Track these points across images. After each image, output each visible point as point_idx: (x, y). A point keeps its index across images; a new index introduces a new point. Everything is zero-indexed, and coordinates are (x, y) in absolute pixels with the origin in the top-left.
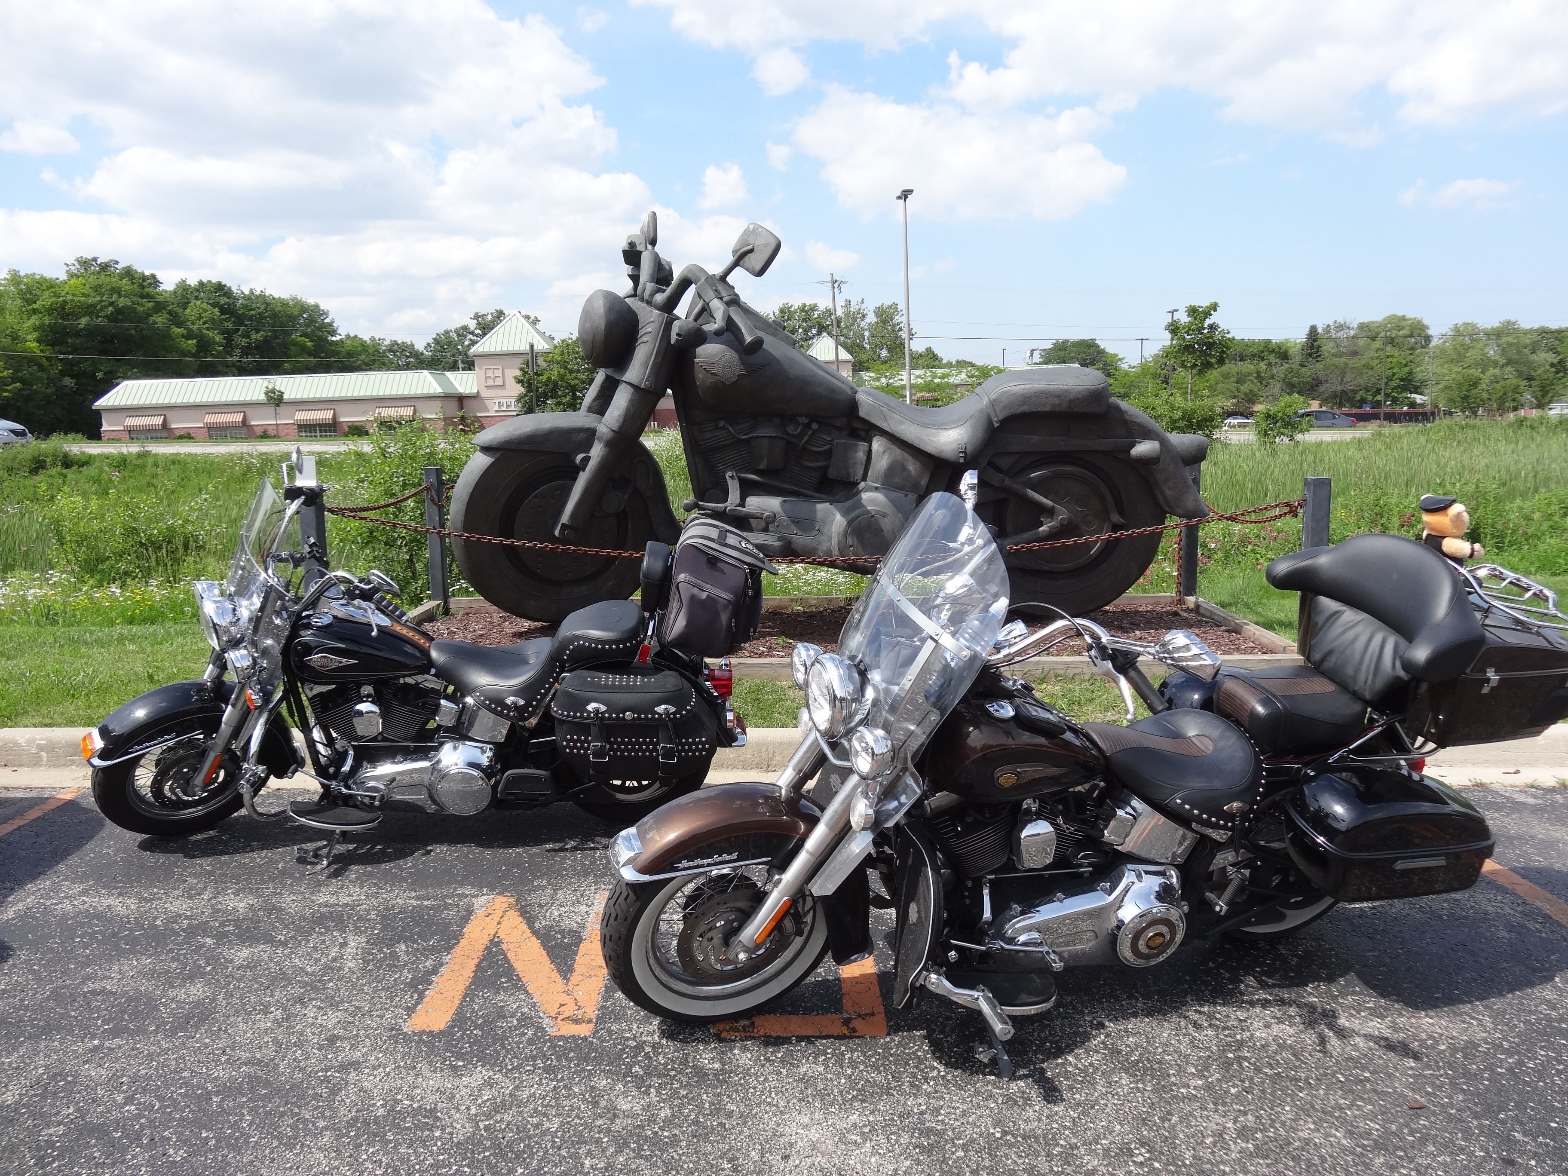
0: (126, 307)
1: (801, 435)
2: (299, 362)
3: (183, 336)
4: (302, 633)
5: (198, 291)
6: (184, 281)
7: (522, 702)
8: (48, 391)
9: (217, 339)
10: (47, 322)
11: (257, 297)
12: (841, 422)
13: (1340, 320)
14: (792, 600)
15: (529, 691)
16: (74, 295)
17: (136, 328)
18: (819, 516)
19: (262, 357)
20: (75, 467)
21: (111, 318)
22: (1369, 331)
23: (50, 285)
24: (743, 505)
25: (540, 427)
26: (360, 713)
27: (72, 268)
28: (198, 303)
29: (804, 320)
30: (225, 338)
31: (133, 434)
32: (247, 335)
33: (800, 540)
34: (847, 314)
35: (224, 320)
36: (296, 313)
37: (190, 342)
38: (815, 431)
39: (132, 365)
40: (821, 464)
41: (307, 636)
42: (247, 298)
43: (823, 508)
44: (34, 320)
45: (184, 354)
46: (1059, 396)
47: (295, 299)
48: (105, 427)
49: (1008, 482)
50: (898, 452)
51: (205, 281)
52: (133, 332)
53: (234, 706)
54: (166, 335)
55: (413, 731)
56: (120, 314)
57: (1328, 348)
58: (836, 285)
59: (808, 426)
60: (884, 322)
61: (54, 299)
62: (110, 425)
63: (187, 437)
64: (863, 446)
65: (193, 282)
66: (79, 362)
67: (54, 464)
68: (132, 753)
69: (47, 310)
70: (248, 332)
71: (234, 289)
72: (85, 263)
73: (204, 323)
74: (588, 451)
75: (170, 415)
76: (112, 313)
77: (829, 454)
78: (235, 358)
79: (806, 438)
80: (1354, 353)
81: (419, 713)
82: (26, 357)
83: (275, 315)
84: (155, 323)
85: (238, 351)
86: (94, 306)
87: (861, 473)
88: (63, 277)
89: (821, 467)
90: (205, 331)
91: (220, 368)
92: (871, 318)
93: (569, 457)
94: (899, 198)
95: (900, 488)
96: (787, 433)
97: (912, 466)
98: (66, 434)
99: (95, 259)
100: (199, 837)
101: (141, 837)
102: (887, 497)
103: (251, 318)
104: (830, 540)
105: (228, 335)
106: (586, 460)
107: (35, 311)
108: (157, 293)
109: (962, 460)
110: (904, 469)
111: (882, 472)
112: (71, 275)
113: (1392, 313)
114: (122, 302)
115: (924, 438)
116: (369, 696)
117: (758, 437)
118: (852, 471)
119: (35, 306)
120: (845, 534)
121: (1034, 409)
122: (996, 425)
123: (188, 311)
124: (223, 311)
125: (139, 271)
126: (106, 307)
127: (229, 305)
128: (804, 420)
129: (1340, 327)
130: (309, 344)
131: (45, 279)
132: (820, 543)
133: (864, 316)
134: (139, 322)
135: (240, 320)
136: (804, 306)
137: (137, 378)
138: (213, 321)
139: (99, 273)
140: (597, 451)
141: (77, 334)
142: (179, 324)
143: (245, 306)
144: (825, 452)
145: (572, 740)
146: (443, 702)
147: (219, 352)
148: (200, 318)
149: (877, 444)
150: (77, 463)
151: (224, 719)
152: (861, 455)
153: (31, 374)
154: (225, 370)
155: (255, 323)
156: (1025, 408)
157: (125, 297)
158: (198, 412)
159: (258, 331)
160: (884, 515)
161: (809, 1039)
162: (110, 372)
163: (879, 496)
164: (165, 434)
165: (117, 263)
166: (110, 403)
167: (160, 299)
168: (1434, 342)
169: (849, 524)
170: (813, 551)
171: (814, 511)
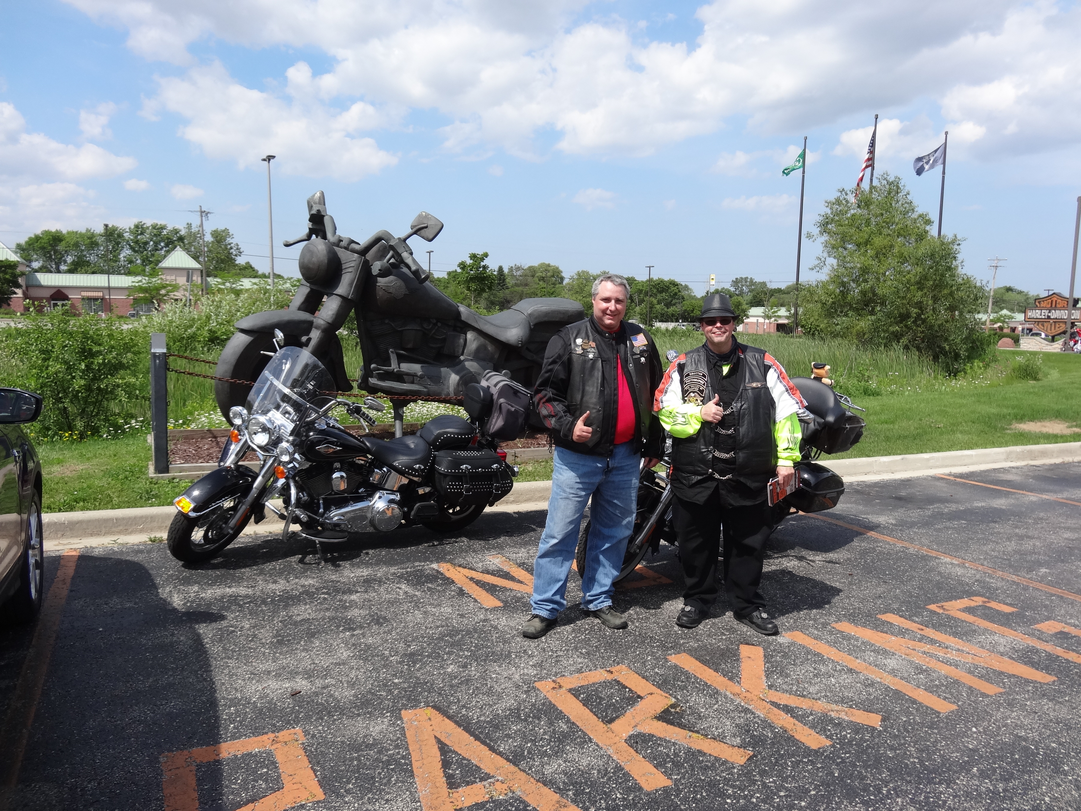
1: (431, 329)
12: (451, 323)
13: (518, 264)
15: (424, 461)
18: (443, 374)
22: (532, 271)
24: (399, 367)
29: (155, 235)
33: (433, 388)
38: (438, 327)
40: (440, 346)
41: (313, 435)
43: (446, 371)
46: (563, 313)
50: (482, 339)
57: (510, 282)
59: (435, 324)
60: (219, 242)
64: (462, 336)
74: (311, 335)
77: (444, 340)
79: (434, 331)
80: (526, 285)
87: (461, 350)
89: (440, 348)
94: (264, 160)
95: (484, 359)
96: (424, 328)
97: (490, 348)
102: (477, 364)
104: (448, 388)
106: (309, 340)
109: (520, 345)
110: (486, 349)
111: (473, 351)
113: (543, 262)
115: (499, 333)
116: (337, 469)
117: (408, 329)
118: (457, 349)
120: (458, 384)
122: (532, 327)
128: (435, 321)
129: (518, 268)
132: (443, 390)
133: (203, 236)
140: (316, 335)
144: (442, 339)
145: (452, 485)
149: (470, 335)
151: (255, 485)
152: (462, 341)
156: (546, 319)
163: (474, 364)
168: (565, 282)
169: (461, 378)
170: (439, 394)
171: (440, 372)
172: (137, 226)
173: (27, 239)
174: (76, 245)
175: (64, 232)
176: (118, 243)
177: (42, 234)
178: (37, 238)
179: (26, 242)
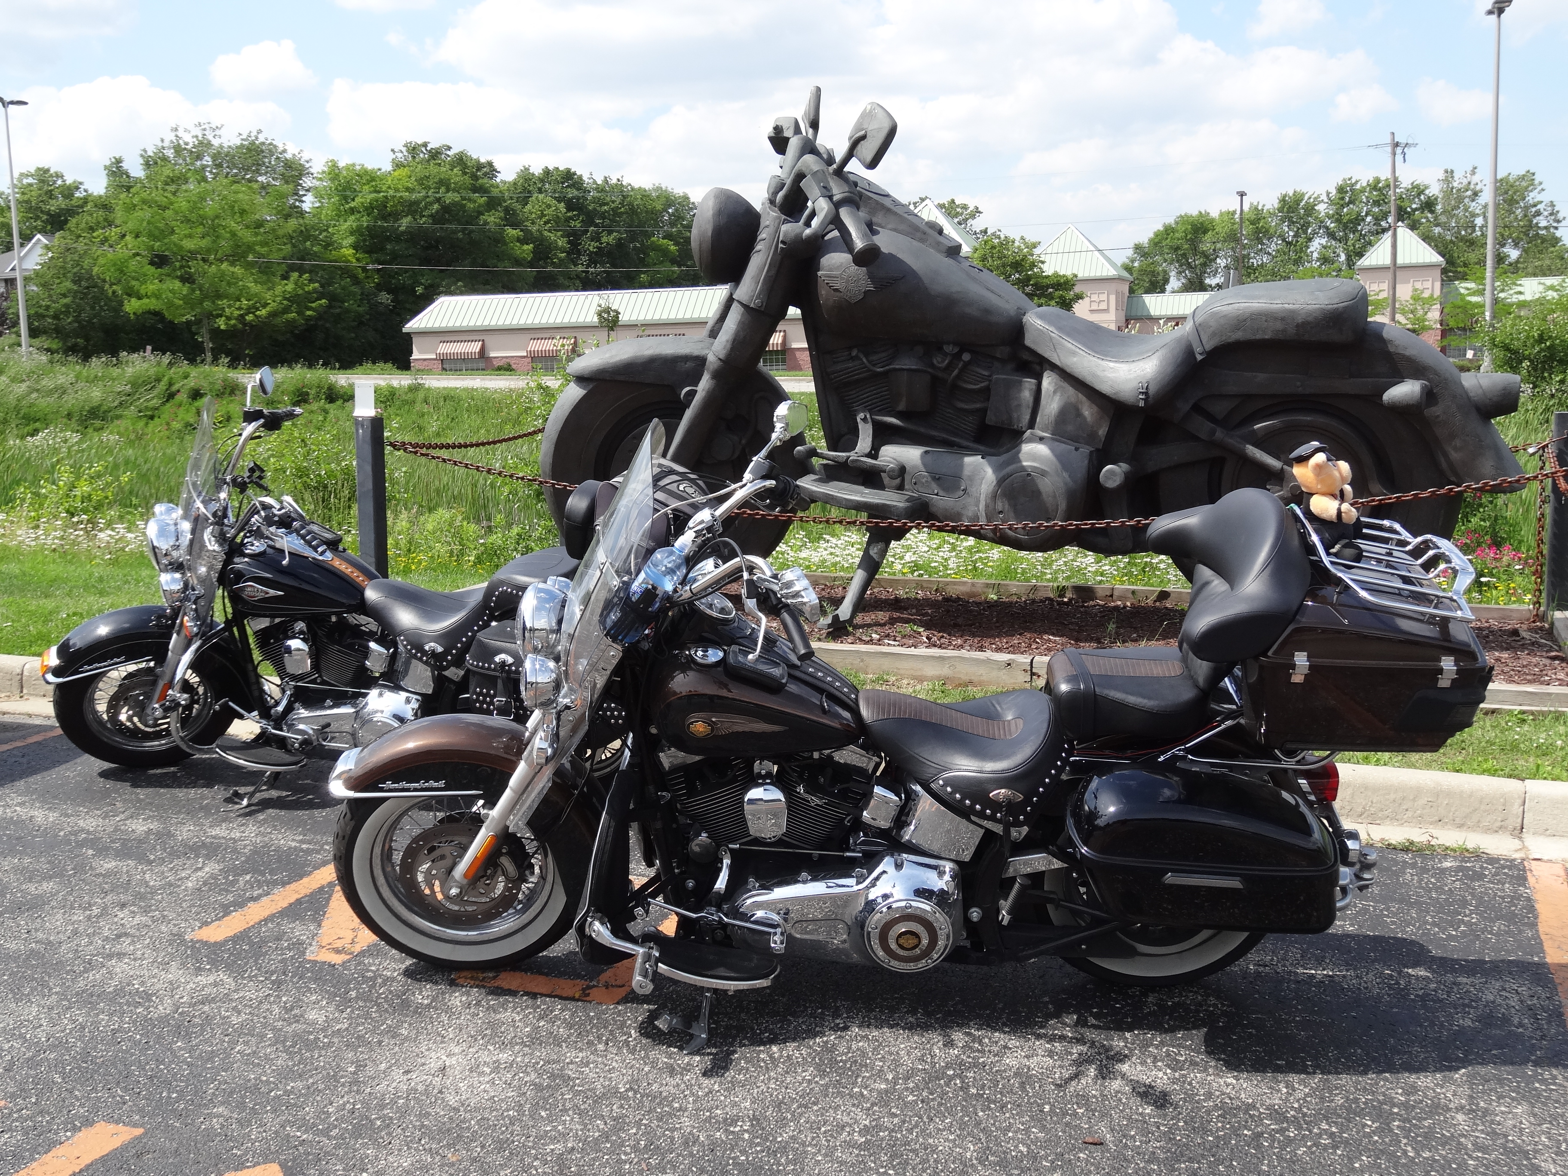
0: (454, 204)
1: (949, 368)
2: (658, 272)
3: (518, 240)
4: (236, 560)
5: (542, 181)
6: (527, 169)
7: (440, 649)
8: (361, 309)
9: (560, 243)
10: (365, 224)
11: (612, 187)
12: (1003, 351)
14: (987, 585)
15: (449, 637)
16: (397, 190)
17: (463, 231)
18: (967, 472)
19: (613, 266)
20: (339, 402)
21: (436, 218)
23: (370, 178)
24: (874, 453)
25: (639, 354)
26: (288, 650)
27: (400, 155)
28: (541, 196)
29: (1377, 203)
30: (569, 242)
31: (448, 365)
32: (596, 238)
33: (941, 501)
34: (1449, 192)
35: (571, 218)
36: (659, 207)
37: (525, 247)
38: (967, 364)
39: (458, 277)
40: (978, 406)
41: (240, 563)
42: (600, 189)
43: (972, 461)
44: (351, 222)
45: (518, 262)
46: (1283, 319)
47: (659, 189)
48: (416, 355)
49: (1219, 434)
50: (1071, 391)
51: (551, 168)
52: (460, 235)
53: (178, 634)
54: (498, 239)
55: (350, 675)
56: (447, 213)
58: (1399, 150)
59: (958, 356)
60: (1512, 202)
61: (374, 195)
62: (420, 352)
63: (507, 368)
64: (1029, 383)
65: (537, 170)
66: (398, 273)
67: (317, 397)
68: (82, 672)
69: (366, 209)
70: (598, 233)
71: (585, 178)
72: (413, 150)
73: (546, 223)
74: (696, 384)
75: (490, 340)
76: (437, 212)
77: (986, 393)
78: (580, 268)
79: (956, 372)
81: (350, 655)
82: (340, 268)
83: (633, 211)
84: (486, 223)
85: (584, 259)
86: (417, 203)
87: (1026, 418)
88: (387, 167)
89: (978, 410)
90: (546, 233)
91: (561, 280)
92: (1487, 197)
93: (674, 390)
94: (1490, 12)
95: (1073, 439)
96: (932, 366)
97: (1088, 411)
98: (374, 363)
99: (425, 145)
100: (159, 771)
101: (106, 765)
102: (1052, 450)
103: (603, 216)
104: (975, 502)
105: (574, 238)
106: (693, 393)
107: (352, 211)
108: (492, 186)
109: (1142, 404)
110: (1078, 414)
111: (1052, 418)
112: (398, 165)
114: (451, 197)
115: (1099, 373)
116: (301, 632)
117: (895, 370)
118: (1015, 415)
119: (353, 204)
120: (994, 496)
121: (1249, 336)
122: (1199, 358)
123: (529, 207)
124: (570, 206)
125: (475, 157)
126: (431, 204)
127: (578, 198)
128: (952, 349)
130: (673, 248)
131: (366, 172)
132: (964, 507)
133: (1476, 193)
134: (468, 223)
135: (590, 218)
136: (1378, 180)
137: (462, 293)
138: (557, 220)
139: (428, 161)
140: (704, 384)
141: (398, 237)
142: (514, 225)
143: (595, 200)
144: (980, 391)
145: (481, 693)
146: (373, 645)
147: (561, 260)
148: (543, 215)
149: (1048, 381)
150: (342, 397)
151: (170, 647)
152: (1027, 395)
153: (343, 288)
154: (566, 283)
155: (607, 222)
156: (1239, 335)
157: (454, 190)
158: (525, 337)
159: (610, 233)
160: (1043, 473)
161: (534, 996)
162: (431, 286)
163: (1042, 449)
164: (481, 365)
165: (449, 148)
166: (423, 326)
167: (495, 192)
169: (1000, 482)
170: (957, 517)
171: (961, 466)
172: (1341, 190)
173: (1152, 235)
174: (1233, 237)
175: (1214, 214)
176: (1305, 226)
177: (1177, 223)
178: (1168, 230)
179: (1150, 240)
